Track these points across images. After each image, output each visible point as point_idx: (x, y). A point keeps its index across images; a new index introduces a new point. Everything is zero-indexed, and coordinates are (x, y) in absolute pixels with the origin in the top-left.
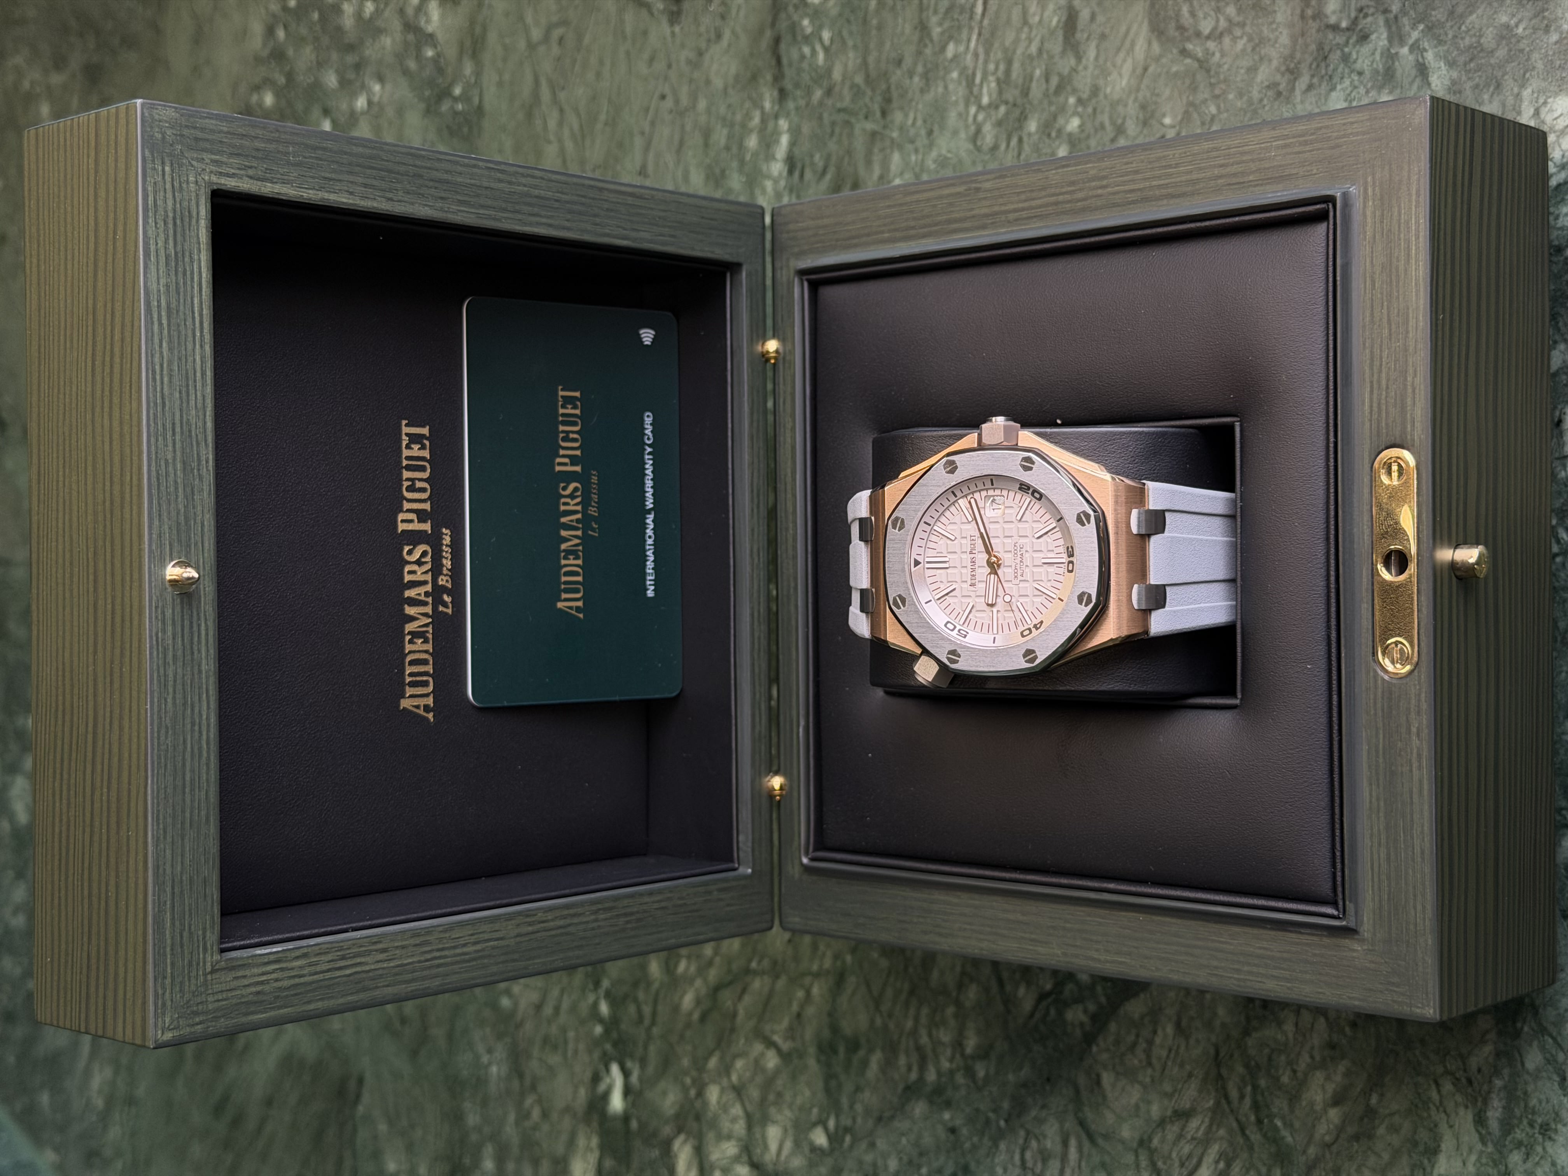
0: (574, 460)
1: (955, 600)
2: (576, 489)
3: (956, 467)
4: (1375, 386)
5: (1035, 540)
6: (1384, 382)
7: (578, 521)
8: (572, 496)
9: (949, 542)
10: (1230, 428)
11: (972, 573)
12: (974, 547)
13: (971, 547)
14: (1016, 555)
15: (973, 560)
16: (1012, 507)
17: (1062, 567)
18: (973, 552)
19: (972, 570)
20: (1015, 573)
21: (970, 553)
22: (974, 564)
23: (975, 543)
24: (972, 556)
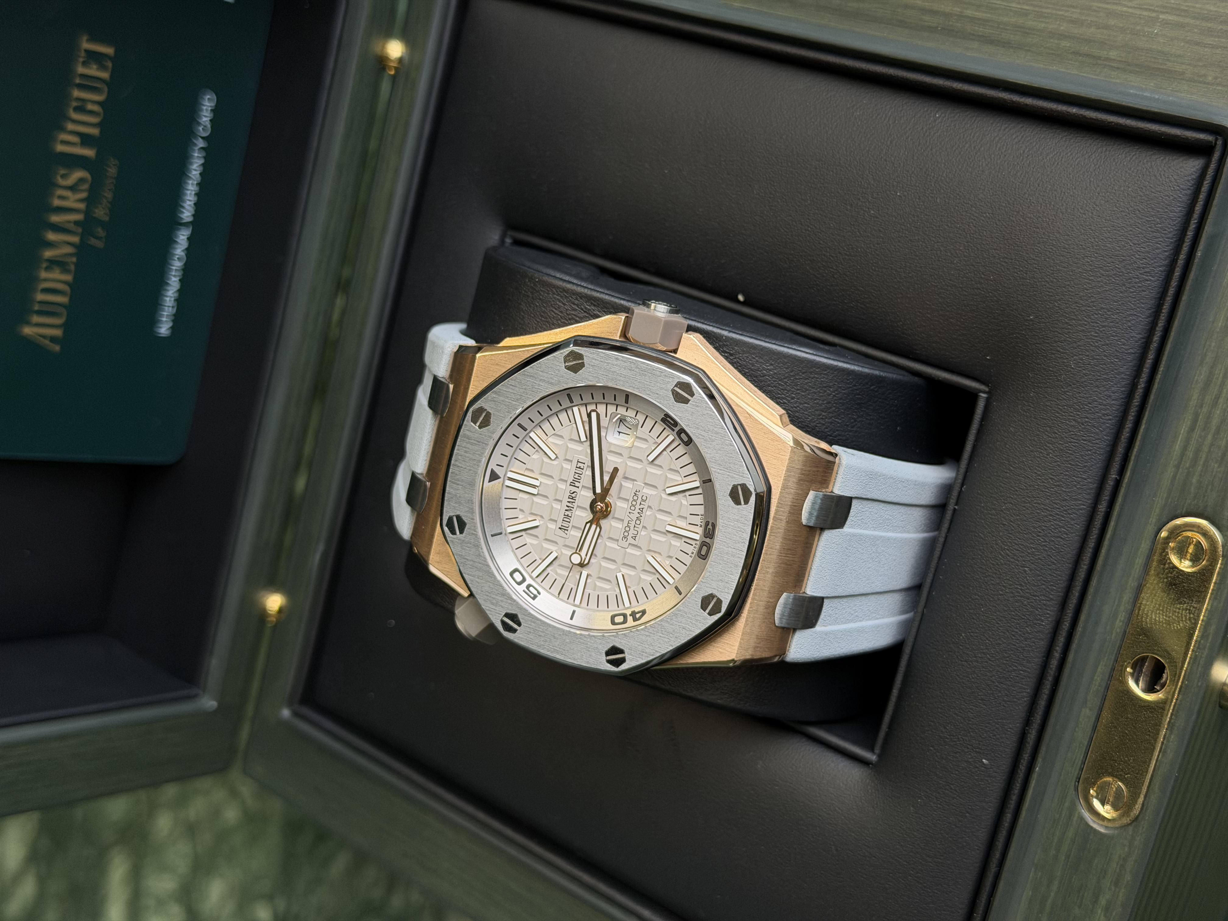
0: (86, 140)
1: (535, 542)
2: (82, 180)
3: (582, 365)
4: (1200, 423)
5: (664, 496)
6: (1215, 422)
7: (76, 223)
8: (73, 188)
9: (546, 460)
10: (973, 396)
11: (567, 513)
12: (579, 478)
13: (575, 477)
14: (633, 508)
15: (573, 495)
16: (646, 440)
17: (692, 545)
18: (577, 484)
19: (567, 508)
20: (626, 531)
21: (570, 485)
22: (574, 501)
23: (581, 473)
24: (574, 489)
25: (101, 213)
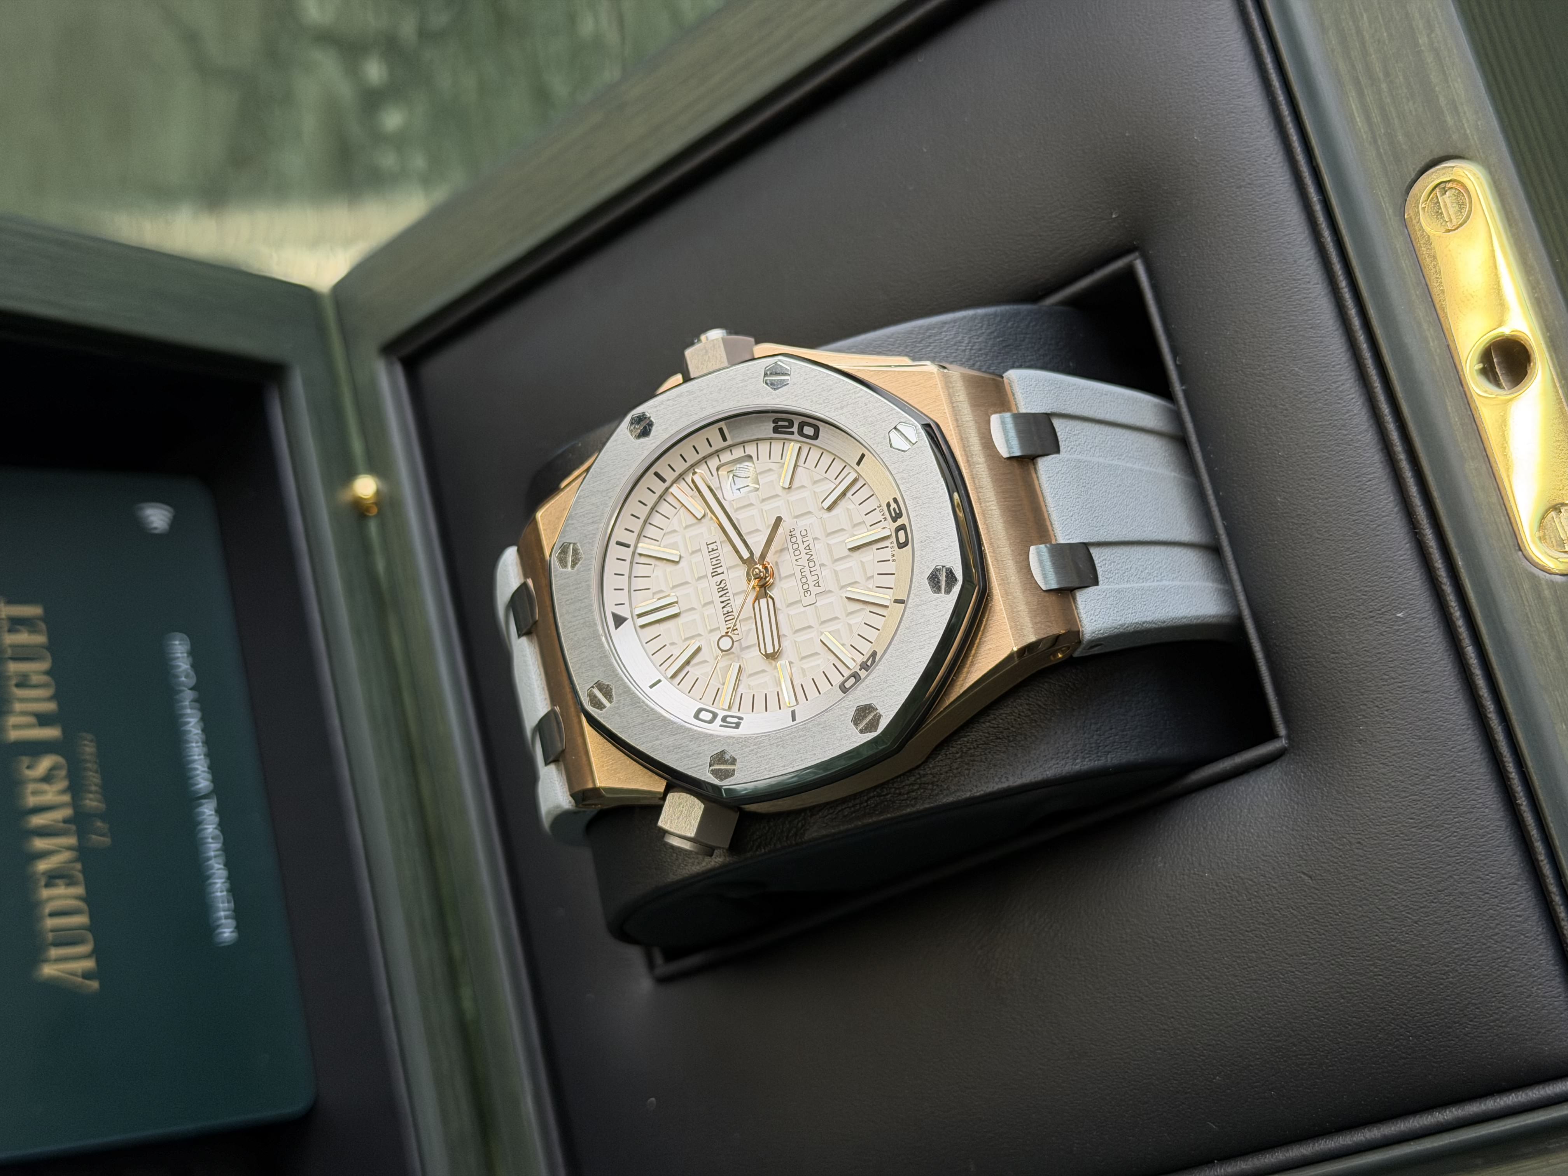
0: (43, 720)
1: (706, 667)
2: (52, 769)
3: (651, 424)
4: (1364, 80)
5: (826, 515)
6: (1378, 67)
7: (65, 821)
8: (47, 778)
9: (670, 567)
10: (1130, 277)
11: (725, 610)
12: (718, 562)
13: (713, 564)
14: (797, 553)
15: (722, 585)
16: (770, 470)
17: (887, 547)
18: (719, 570)
19: (723, 605)
20: (804, 584)
21: (713, 576)
22: (726, 591)
23: (717, 555)
24: (719, 578)
25: (92, 802)
